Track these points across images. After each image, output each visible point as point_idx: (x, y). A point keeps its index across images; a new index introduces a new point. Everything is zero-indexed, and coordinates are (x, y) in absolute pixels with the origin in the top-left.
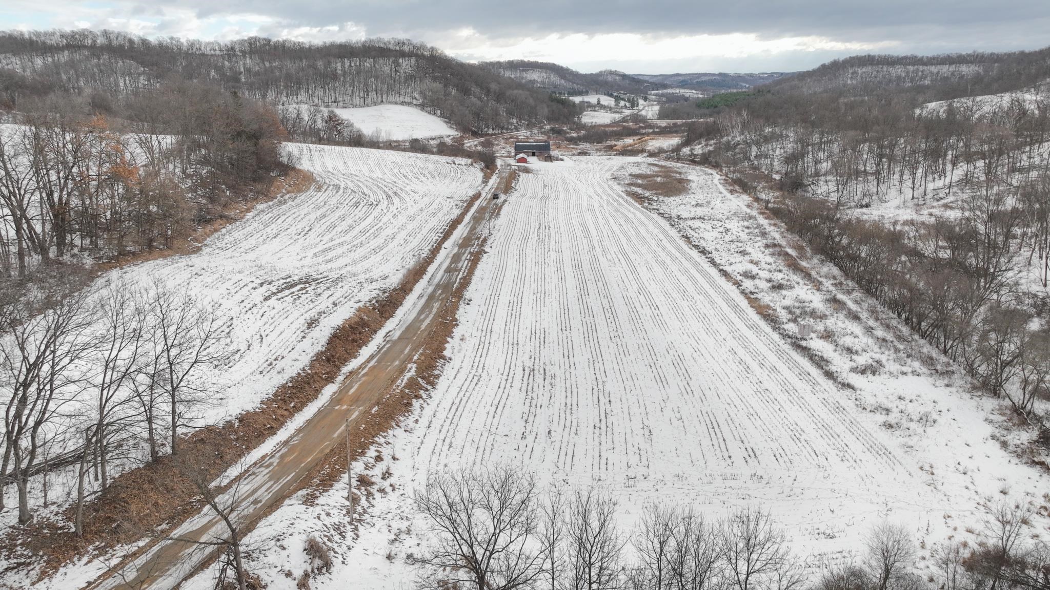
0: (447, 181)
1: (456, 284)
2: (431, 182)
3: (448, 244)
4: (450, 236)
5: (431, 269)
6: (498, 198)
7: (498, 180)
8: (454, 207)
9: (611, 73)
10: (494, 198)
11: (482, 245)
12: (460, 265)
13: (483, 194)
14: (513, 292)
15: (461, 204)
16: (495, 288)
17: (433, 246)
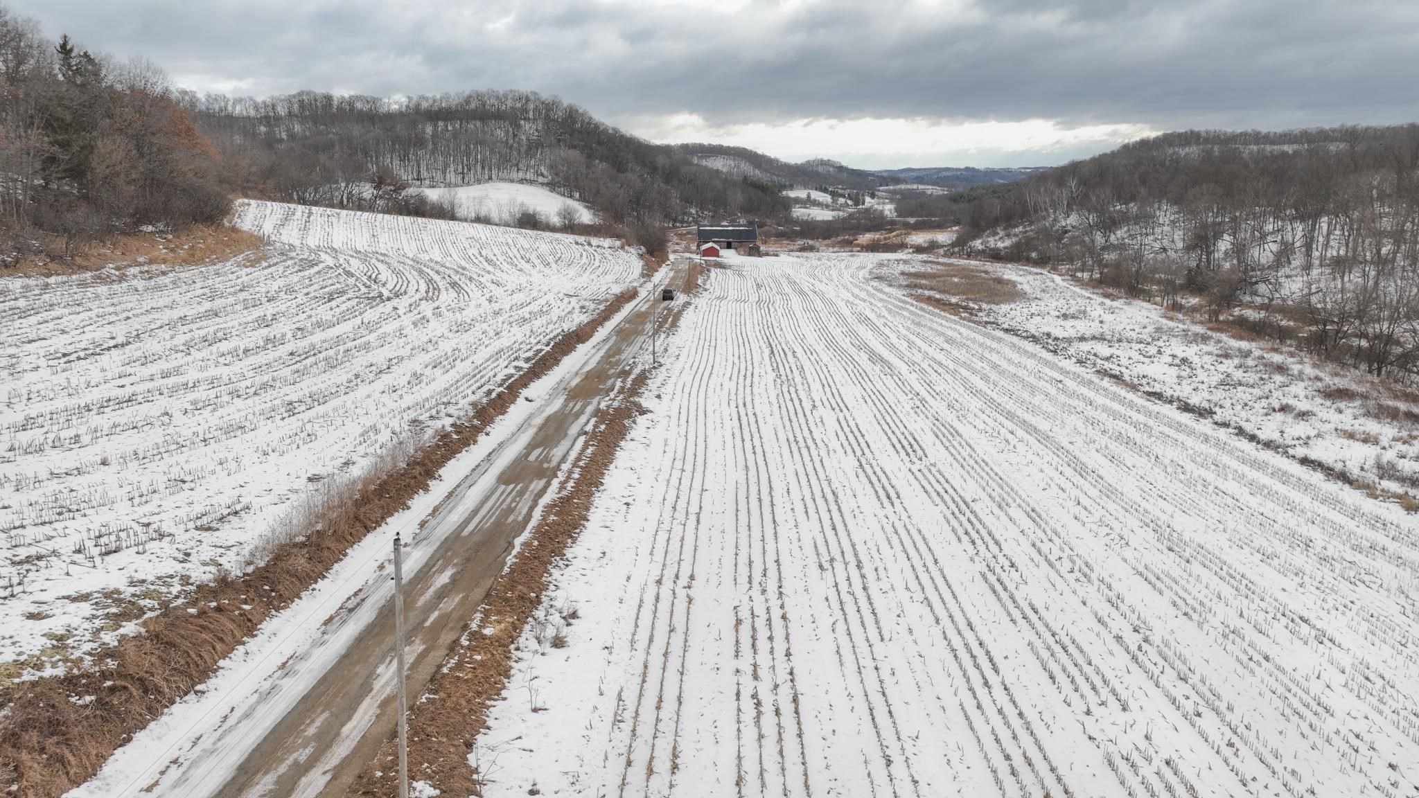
0: (572, 272)
1: (526, 535)
2: (540, 271)
3: (539, 388)
4: (549, 368)
5: (453, 471)
6: (672, 298)
7: (671, 274)
8: (577, 310)
9: (823, 163)
10: (665, 299)
11: (634, 391)
12: (558, 452)
13: (643, 293)
14: (743, 560)
15: (592, 306)
16: (675, 544)
17: (489, 392)
